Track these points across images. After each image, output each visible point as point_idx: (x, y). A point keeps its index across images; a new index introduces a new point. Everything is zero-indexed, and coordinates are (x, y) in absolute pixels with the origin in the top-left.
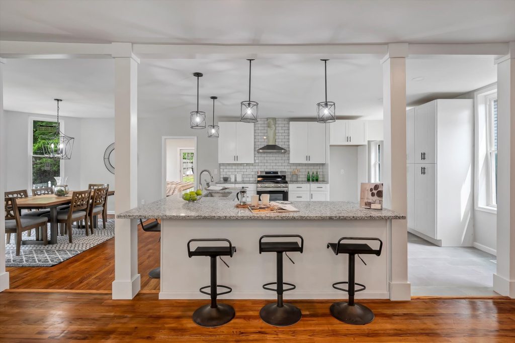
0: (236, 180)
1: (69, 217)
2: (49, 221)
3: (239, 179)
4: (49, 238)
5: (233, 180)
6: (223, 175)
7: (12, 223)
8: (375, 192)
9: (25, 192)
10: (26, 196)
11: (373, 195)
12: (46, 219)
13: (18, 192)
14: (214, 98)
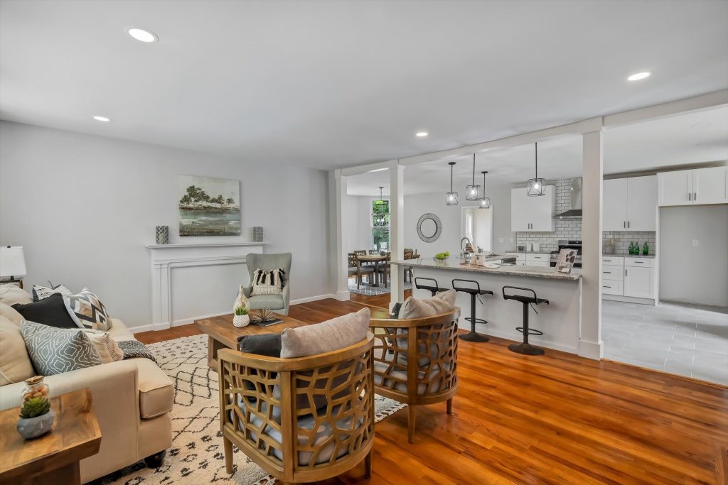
0: (532, 250)
1: (385, 270)
2: (375, 271)
3: (536, 248)
4: (375, 283)
5: (529, 249)
6: (520, 244)
7: (355, 269)
8: (569, 257)
9: (365, 251)
10: (366, 254)
11: (567, 260)
12: (372, 269)
13: (361, 252)
14: (484, 173)
